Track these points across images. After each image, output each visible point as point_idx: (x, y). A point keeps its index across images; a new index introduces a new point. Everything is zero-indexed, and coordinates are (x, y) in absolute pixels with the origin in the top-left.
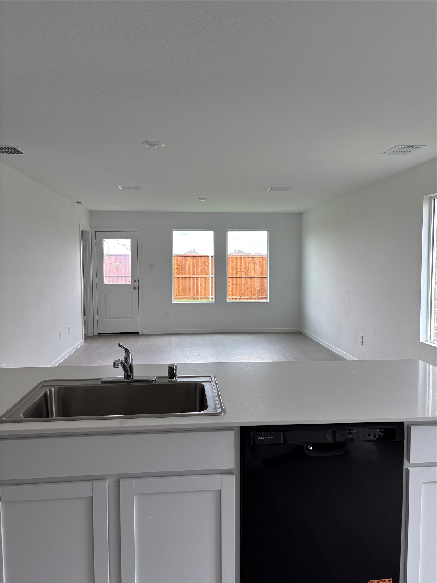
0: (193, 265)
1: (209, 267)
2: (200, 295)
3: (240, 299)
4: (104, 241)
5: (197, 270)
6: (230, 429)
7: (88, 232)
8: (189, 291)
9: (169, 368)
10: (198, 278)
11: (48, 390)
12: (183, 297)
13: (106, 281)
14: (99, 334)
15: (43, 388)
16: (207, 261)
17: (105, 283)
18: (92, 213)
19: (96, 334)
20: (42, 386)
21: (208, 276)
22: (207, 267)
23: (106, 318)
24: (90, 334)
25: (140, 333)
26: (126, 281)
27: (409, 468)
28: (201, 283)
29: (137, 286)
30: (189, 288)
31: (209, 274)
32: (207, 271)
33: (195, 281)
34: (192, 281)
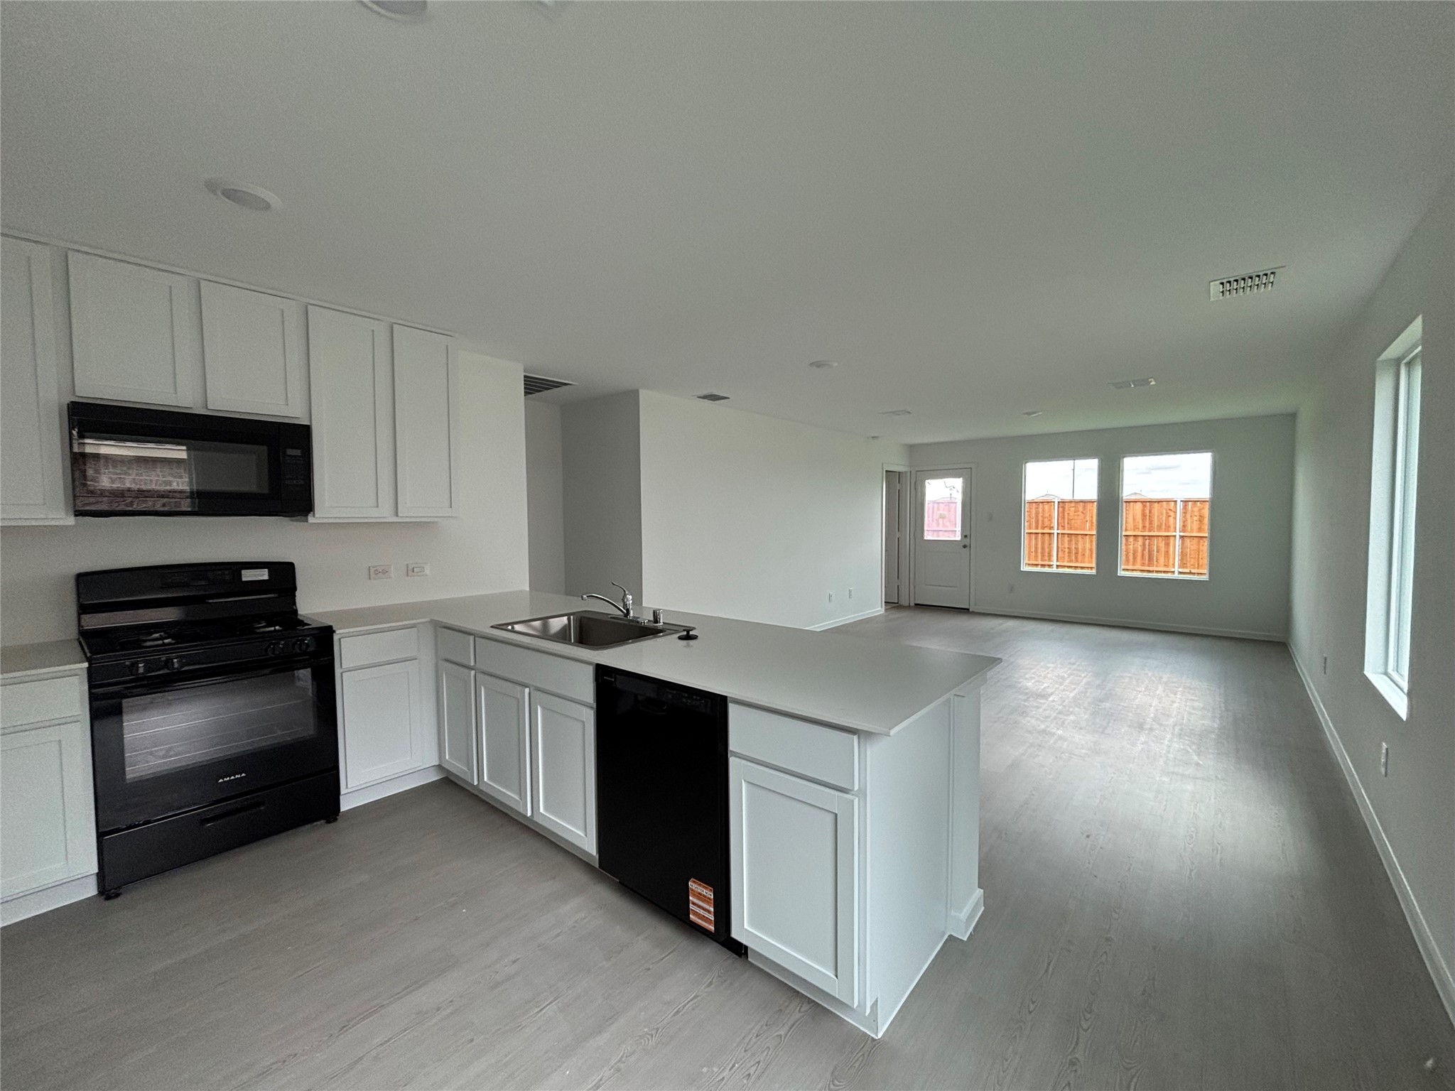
0: (1144, 515)
1: (1175, 518)
2: (1156, 566)
4: (927, 484)
5: (1151, 522)
6: (591, 664)
7: (906, 472)
8: (1135, 558)
10: (1153, 538)
13: (928, 536)
14: (916, 604)
16: (1172, 508)
17: (925, 538)
18: (912, 449)
19: (912, 604)
21: (1174, 534)
22: (1171, 519)
23: (926, 585)
24: (904, 602)
25: (971, 610)
26: (955, 536)
28: (1158, 547)
29: (968, 544)
30: (1134, 554)
31: (1175, 532)
32: (1172, 526)
33: (1147, 542)
34: (1140, 543)
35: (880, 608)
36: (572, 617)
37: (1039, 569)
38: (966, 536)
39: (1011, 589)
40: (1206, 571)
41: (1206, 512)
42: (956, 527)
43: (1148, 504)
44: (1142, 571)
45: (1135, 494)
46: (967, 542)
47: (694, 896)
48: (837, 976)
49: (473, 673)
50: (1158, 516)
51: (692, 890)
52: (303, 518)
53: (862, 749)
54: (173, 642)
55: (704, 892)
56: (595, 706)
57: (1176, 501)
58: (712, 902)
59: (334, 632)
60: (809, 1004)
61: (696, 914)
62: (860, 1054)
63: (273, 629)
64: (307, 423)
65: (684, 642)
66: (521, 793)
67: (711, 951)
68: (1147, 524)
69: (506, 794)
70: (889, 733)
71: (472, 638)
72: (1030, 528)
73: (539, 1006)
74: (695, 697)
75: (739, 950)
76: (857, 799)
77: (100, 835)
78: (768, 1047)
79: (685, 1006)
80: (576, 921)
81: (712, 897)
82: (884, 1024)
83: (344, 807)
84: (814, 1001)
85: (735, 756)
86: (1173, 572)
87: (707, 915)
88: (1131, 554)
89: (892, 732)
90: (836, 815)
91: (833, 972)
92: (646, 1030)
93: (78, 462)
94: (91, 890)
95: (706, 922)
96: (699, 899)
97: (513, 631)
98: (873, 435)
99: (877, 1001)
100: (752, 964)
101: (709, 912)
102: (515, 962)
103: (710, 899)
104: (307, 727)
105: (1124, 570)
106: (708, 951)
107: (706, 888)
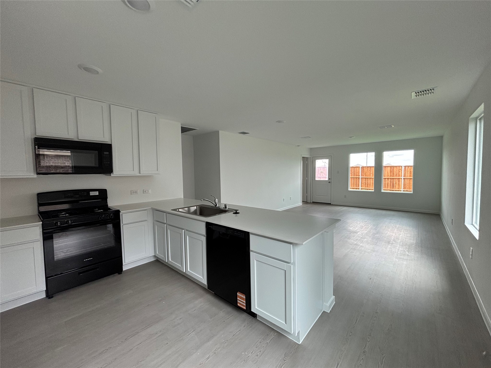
0: (391, 171)
1: (402, 172)
2: (395, 189)
4: (316, 161)
5: (393, 174)
7: (309, 158)
8: (388, 186)
10: (394, 179)
13: (317, 179)
14: (313, 202)
16: (400, 169)
17: (316, 180)
18: (311, 149)
19: (312, 202)
21: (401, 178)
22: (400, 173)
23: (316, 195)
24: (309, 201)
25: (331, 204)
26: (326, 179)
28: (396, 182)
29: (330, 182)
30: (388, 184)
31: (402, 177)
32: (401, 175)
33: (392, 180)
34: (389, 181)
35: (300, 203)
36: (198, 207)
37: (355, 190)
38: (330, 179)
39: (345, 196)
40: (412, 190)
41: (412, 170)
42: (326, 176)
43: (392, 167)
44: (390, 190)
45: (388, 164)
46: (330, 181)
47: (239, 297)
48: (286, 324)
49: (166, 225)
50: (396, 172)
51: (238, 296)
52: (110, 174)
53: (294, 248)
54: (69, 215)
55: (242, 296)
56: (206, 235)
57: (402, 167)
58: (245, 299)
59: (120, 212)
60: (277, 332)
61: (240, 303)
62: (294, 349)
63: (100, 211)
64: (110, 143)
65: (235, 215)
66: (182, 264)
67: (245, 316)
68: (392, 174)
69: (177, 265)
70: (303, 244)
71: (165, 213)
72: (352, 176)
73: (189, 333)
74: (239, 232)
75: (254, 315)
76: (292, 265)
77: (47, 278)
78: (264, 346)
79: (236, 333)
80: (200, 306)
81: (245, 298)
82: (301, 340)
83: (124, 268)
84: (278, 332)
85: (252, 252)
86: (401, 190)
87: (243, 304)
88: (386, 185)
89: (304, 243)
90: (285, 271)
91: (285, 322)
92: (223, 341)
93: (37, 157)
94: (44, 296)
95: (243, 306)
96: (241, 299)
97: (179, 211)
98: (298, 145)
99: (299, 331)
100: (258, 320)
101: (244, 303)
102: (180, 319)
103: (244, 299)
104: (112, 243)
105: (383, 190)
106: (244, 316)
107: (243, 295)
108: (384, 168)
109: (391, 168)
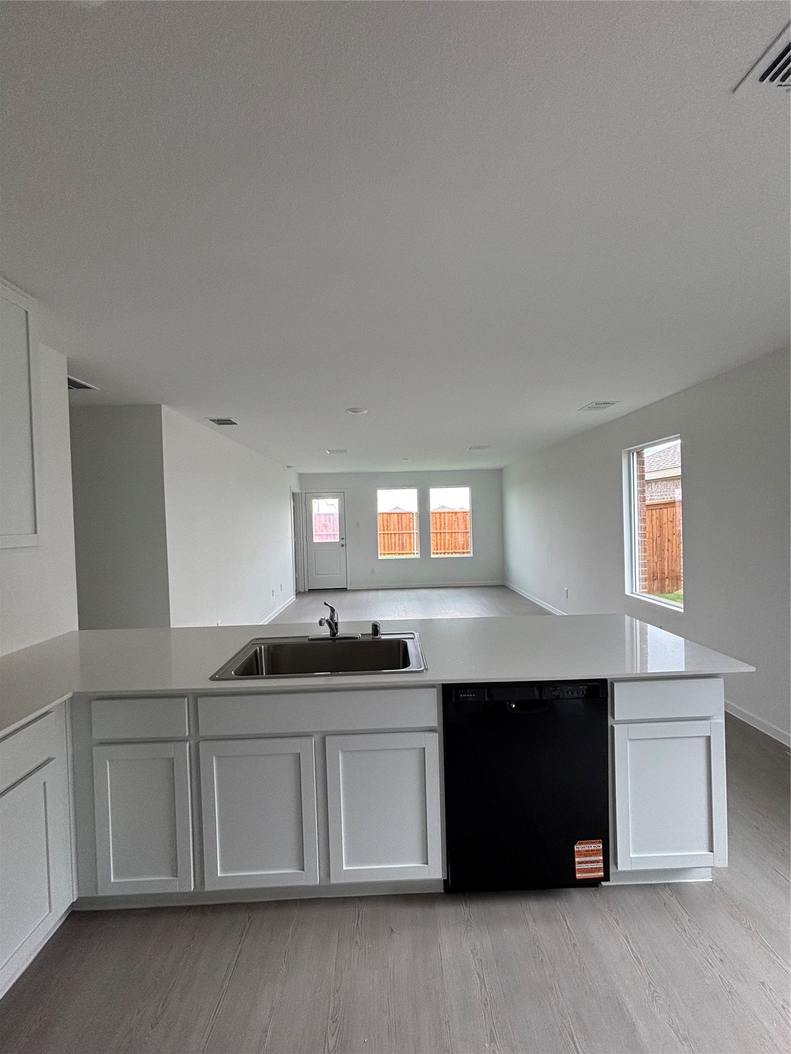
1: (413, 523)
2: (406, 551)
3: (444, 553)
4: (313, 503)
5: (402, 526)
6: (433, 686)
7: (298, 493)
8: (395, 546)
9: (373, 626)
10: (403, 534)
11: (258, 648)
12: (389, 552)
13: (316, 540)
14: (309, 590)
15: (254, 646)
16: (411, 517)
17: (314, 541)
18: (301, 476)
19: (307, 590)
20: (252, 644)
21: (413, 532)
22: (411, 523)
23: (316, 574)
24: (301, 590)
25: (348, 589)
26: (334, 539)
27: (614, 725)
28: (406, 538)
29: (344, 544)
30: (395, 544)
31: (414, 530)
32: (412, 527)
33: (401, 537)
34: (397, 537)
36: (263, 647)
38: (343, 539)
39: (373, 572)
40: (472, 551)
41: (469, 518)
44: (399, 554)
46: (344, 542)
47: (580, 855)
48: (712, 851)
49: (189, 745)
51: (580, 852)
55: (593, 847)
56: (441, 728)
57: (413, 513)
69: (266, 875)
79: (633, 951)
84: (664, 883)
85: (617, 724)
86: (414, 553)
87: (594, 866)
88: (393, 545)
91: (709, 850)
96: (585, 856)
101: (596, 862)
103: (599, 850)
107: (595, 843)
108: (431, 514)
109: (398, 516)
